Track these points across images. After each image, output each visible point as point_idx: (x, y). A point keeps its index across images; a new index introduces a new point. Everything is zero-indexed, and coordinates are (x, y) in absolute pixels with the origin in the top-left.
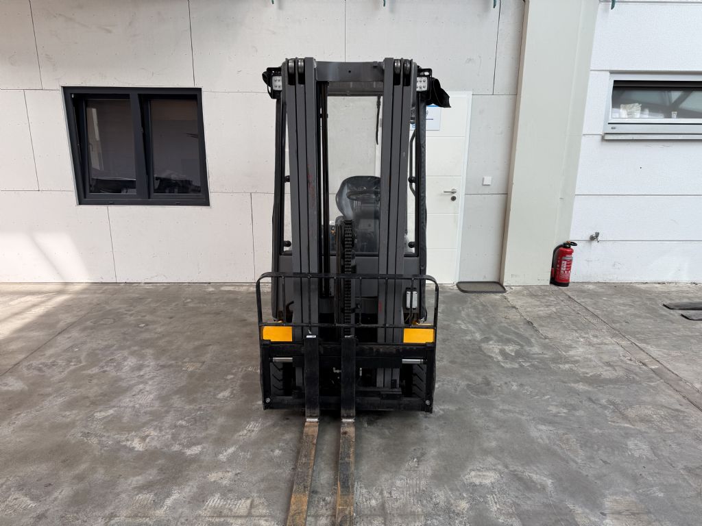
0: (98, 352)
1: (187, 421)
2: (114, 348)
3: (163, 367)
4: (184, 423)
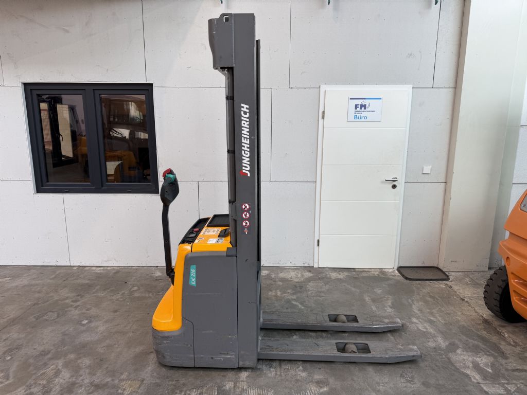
3: (97, 387)
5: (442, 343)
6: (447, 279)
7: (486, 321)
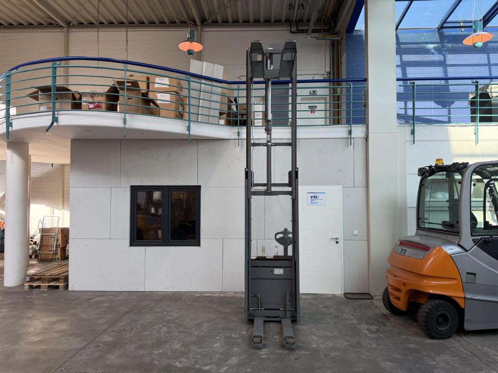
0: (146, 325)
1: (200, 356)
2: (154, 323)
3: (182, 332)
4: (199, 356)
5: (355, 322)
6: (372, 299)
7: (384, 315)
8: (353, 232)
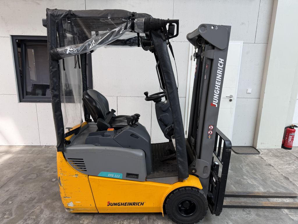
8: (247, 90)
